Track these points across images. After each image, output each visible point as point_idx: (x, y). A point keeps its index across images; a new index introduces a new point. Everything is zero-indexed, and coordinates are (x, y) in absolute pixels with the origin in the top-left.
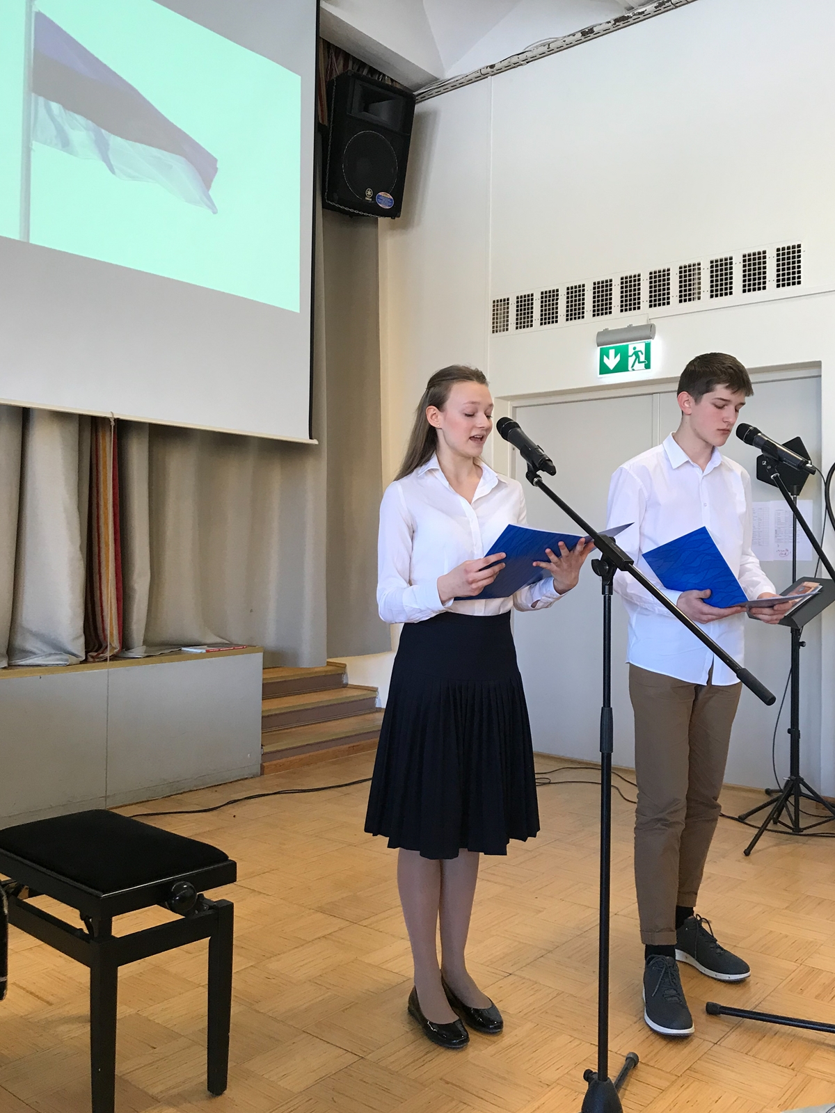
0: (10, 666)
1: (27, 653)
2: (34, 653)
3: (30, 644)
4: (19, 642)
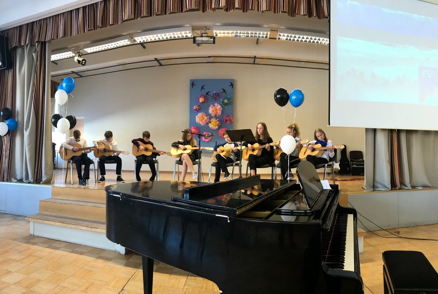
0: (374, 190)
1: (378, 187)
2: (379, 188)
3: (378, 185)
4: (376, 184)
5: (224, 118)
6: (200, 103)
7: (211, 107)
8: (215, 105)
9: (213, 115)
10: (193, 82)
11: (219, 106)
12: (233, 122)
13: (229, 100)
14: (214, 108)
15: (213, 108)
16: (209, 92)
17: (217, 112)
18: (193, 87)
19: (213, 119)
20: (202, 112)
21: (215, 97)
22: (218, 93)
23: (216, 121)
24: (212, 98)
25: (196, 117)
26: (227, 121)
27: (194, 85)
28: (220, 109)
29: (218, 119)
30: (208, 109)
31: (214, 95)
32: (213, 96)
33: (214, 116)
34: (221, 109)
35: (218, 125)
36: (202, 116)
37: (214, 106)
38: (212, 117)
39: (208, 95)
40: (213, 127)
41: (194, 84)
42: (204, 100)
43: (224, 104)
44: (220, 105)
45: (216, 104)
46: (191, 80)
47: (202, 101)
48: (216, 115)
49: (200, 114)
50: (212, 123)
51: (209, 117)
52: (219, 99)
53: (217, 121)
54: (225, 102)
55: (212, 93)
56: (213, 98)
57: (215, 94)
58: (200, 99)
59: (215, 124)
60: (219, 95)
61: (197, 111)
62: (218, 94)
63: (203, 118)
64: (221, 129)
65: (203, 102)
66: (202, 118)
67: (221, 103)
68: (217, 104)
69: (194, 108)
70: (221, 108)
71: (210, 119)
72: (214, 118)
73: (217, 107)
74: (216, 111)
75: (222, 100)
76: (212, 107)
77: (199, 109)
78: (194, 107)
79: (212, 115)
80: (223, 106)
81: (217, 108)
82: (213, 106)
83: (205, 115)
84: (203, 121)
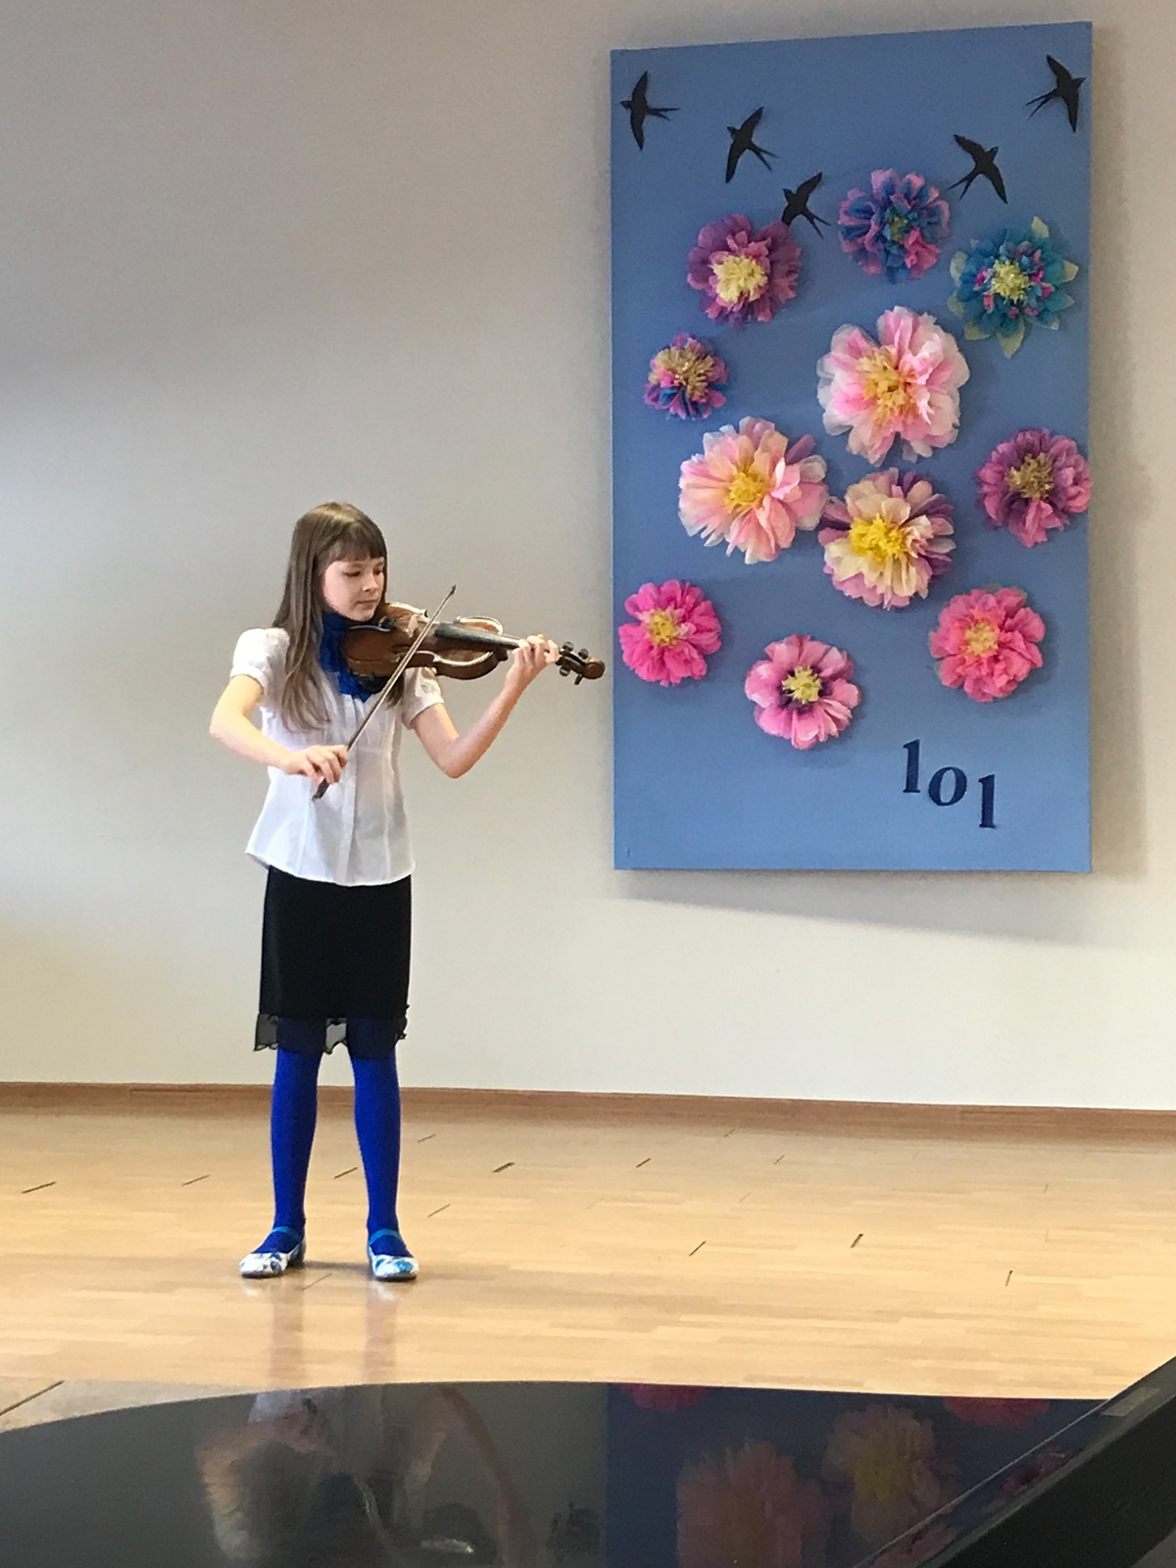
5: (988, 474)
6: (723, 314)
7: (838, 352)
8: (881, 322)
9: (867, 439)
10: (643, 82)
11: (934, 345)
12: (1086, 511)
13: (1035, 261)
14: (880, 360)
15: (865, 364)
16: (813, 183)
17: (909, 410)
18: (640, 143)
19: (865, 486)
20: (744, 422)
21: (879, 237)
22: (922, 193)
23: (906, 512)
24: (847, 247)
25: (679, 474)
26: (1015, 504)
27: (657, 112)
28: (940, 367)
29: (921, 491)
30: (811, 381)
31: (868, 213)
32: (866, 229)
33: (874, 457)
34: (960, 372)
35: (927, 559)
36: (747, 462)
37: (875, 337)
38: (861, 469)
39: (811, 217)
40: (870, 579)
41: (653, 99)
42: (760, 279)
43: (980, 317)
44: (945, 325)
45: (897, 320)
46: (619, 58)
47: (743, 295)
48: (898, 443)
49: (722, 448)
50: (855, 531)
51: (818, 468)
52: (930, 261)
53: (914, 516)
54: (996, 286)
55: (853, 195)
56: (862, 252)
57: (887, 204)
58: (717, 269)
59: (891, 549)
60: (933, 212)
61: (694, 407)
62: (916, 198)
63: (755, 478)
64: (958, 605)
65: (748, 308)
66: (740, 483)
67: (956, 308)
68: (907, 321)
69: (653, 378)
70: (960, 358)
71: (835, 485)
72: (882, 479)
73: (914, 348)
74: (899, 397)
75: (956, 269)
76: (857, 353)
77: (712, 385)
78: (660, 361)
79: (853, 445)
80: (973, 334)
81: (910, 361)
82: (863, 344)
83: (780, 442)
84: (762, 516)
